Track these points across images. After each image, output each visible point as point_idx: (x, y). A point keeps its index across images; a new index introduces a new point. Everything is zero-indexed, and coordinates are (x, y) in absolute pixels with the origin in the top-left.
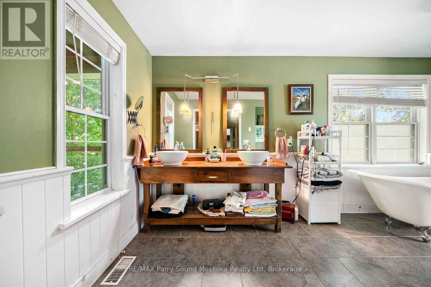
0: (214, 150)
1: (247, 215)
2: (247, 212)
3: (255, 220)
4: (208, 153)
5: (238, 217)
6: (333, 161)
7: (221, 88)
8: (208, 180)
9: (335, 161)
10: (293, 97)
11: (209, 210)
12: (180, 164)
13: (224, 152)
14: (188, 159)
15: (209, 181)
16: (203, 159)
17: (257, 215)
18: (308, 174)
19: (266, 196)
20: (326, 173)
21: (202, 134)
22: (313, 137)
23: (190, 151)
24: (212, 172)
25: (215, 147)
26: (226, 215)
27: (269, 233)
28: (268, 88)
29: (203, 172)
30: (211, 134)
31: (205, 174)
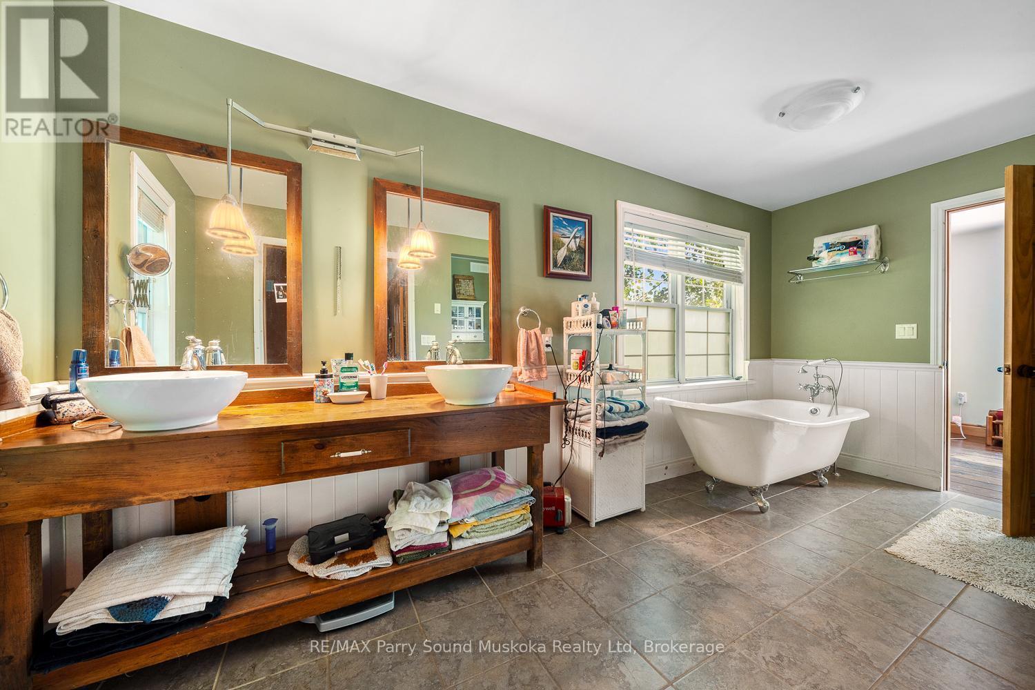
0: (346, 364)
1: (457, 546)
2: (460, 537)
3: (478, 552)
4: (324, 375)
5: (434, 557)
6: (632, 381)
7: (368, 179)
8: (334, 464)
9: (636, 381)
10: (553, 237)
11: (333, 560)
12: (211, 423)
13: (378, 368)
14: (245, 399)
15: (336, 467)
16: (306, 395)
17: (486, 538)
18: (590, 413)
19: (503, 482)
20: (623, 408)
21: (299, 315)
22: (600, 330)
23: (254, 371)
24: (348, 439)
25: (348, 356)
26: (395, 561)
27: (515, 577)
28: (499, 204)
29: (316, 441)
30: (335, 315)
31: (321, 447)
